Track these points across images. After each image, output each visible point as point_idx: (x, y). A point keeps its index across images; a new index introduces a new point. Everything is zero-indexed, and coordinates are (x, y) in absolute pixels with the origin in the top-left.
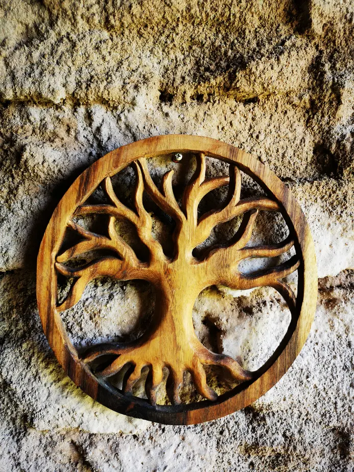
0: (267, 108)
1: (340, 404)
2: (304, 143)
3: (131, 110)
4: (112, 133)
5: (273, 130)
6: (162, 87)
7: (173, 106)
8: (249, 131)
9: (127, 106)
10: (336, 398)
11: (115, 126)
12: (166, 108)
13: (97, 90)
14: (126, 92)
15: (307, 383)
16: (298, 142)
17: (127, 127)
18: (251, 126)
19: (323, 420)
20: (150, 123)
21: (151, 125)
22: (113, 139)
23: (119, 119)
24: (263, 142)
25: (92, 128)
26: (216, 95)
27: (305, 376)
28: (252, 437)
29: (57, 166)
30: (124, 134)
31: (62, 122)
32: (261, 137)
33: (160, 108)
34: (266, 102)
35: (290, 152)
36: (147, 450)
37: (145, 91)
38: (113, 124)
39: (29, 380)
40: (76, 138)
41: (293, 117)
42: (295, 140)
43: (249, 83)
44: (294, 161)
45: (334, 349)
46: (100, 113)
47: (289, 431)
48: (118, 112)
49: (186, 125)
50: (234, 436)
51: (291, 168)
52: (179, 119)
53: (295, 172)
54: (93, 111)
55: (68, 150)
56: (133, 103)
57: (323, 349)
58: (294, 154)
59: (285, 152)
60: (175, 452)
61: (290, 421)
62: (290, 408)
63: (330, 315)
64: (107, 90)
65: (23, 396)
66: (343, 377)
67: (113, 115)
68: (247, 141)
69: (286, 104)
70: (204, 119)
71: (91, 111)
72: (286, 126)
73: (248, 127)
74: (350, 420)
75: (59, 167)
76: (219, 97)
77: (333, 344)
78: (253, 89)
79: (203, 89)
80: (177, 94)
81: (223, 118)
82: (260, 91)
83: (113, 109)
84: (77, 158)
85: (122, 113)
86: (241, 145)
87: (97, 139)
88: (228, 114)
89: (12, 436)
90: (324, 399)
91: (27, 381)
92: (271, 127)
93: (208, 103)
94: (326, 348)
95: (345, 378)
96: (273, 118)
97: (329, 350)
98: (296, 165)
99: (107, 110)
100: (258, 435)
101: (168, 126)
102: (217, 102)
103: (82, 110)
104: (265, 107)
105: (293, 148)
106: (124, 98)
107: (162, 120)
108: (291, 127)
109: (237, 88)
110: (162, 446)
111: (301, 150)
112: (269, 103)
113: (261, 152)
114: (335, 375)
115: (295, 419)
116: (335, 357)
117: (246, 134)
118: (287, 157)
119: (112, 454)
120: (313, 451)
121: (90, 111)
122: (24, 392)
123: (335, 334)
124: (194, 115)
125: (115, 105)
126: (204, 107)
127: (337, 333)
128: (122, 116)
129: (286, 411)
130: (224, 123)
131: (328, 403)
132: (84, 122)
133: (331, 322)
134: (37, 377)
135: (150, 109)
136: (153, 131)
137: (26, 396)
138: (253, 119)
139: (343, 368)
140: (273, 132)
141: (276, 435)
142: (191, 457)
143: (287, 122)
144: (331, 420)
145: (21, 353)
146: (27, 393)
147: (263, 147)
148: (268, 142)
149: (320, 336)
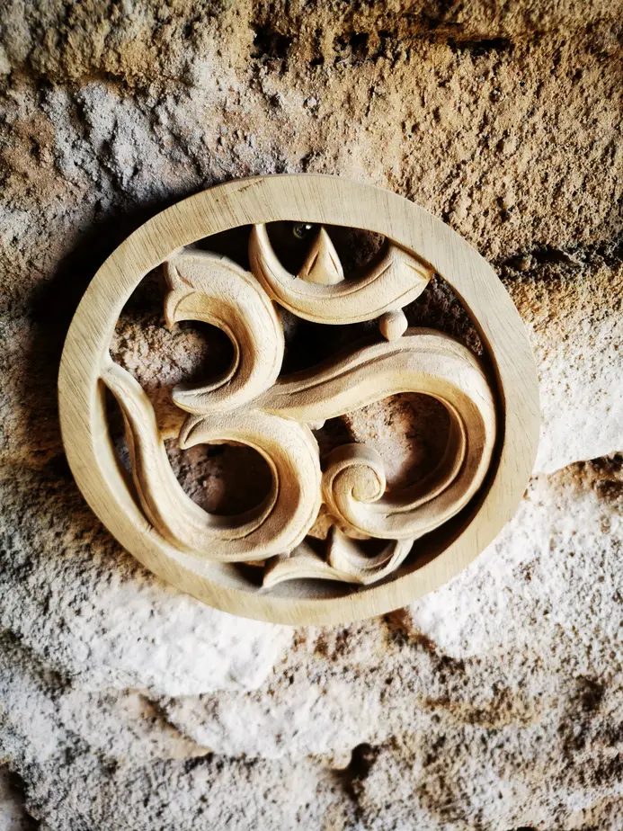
0: (532, 66)
1: (596, 647)
2: (612, 156)
3: (183, 97)
4: (142, 157)
5: (540, 126)
6: (258, 15)
7: (290, 75)
8: (481, 131)
9: (171, 85)
10: (591, 639)
11: (146, 138)
12: (271, 84)
13: (88, 51)
14: (165, 50)
15: (544, 620)
16: (597, 154)
17: (178, 139)
18: (485, 118)
19: (563, 667)
20: (232, 129)
21: (236, 133)
22: (145, 174)
23: (155, 121)
24: (512, 160)
25: (91, 144)
26: (400, 35)
27: (542, 612)
28: (440, 689)
29: (23, 252)
30: (171, 158)
31: (17, 133)
32: (509, 147)
33: (255, 83)
34: (532, 49)
35: (576, 180)
36: (265, 708)
37: (212, 42)
38: (142, 133)
39: (52, 630)
40: (58, 170)
41: (595, 87)
42: (591, 149)
43: (489, 12)
44: (582, 204)
45: (602, 565)
46: (105, 106)
47: (503, 683)
48: (151, 102)
49: (324, 128)
50: (409, 687)
51: (572, 221)
52: (304, 111)
53: (579, 231)
54: (88, 101)
55: (44, 204)
56: (186, 80)
57: (582, 563)
58: (584, 185)
59: (562, 180)
60: (311, 710)
61: (505, 670)
62: (509, 653)
63: (605, 509)
64: (115, 51)
65: (47, 654)
66: (610, 611)
67: (139, 108)
68: (473, 157)
69: (582, 52)
70: (368, 109)
71: (83, 102)
72: (572, 113)
73: (476, 121)
74: (609, 669)
75: (27, 254)
76: (409, 42)
77: (603, 555)
78: (500, 26)
79: (367, 21)
80: (298, 36)
81: (418, 99)
82: (518, 31)
83: (137, 93)
84: (67, 224)
85: (159, 103)
86: (459, 167)
87: (108, 171)
88: (429, 88)
89: (42, 692)
90: (571, 640)
91: (49, 633)
92: (537, 118)
93: (381, 59)
94: (588, 561)
95: (614, 613)
96: (543, 94)
97: (592, 566)
98: (584, 214)
99: (123, 97)
100: (450, 687)
101: (277, 133)
102: (404, 55)
103: (59, 97)
104: (528, 65)
105: (583, 169)
106: (161, 65)
107: (263, 119)
108: (587, 114)
109: (458, 25)
110: (290, 704)
111: (602, 176)
112: (539, 51)
113: (504, 185)
114: (596, 609)
115: (516, 666)
116: (601, 579)
117: (471, 138)
118: (567, 196)
119: (209, 714)
120: (539, 707)
121: (79, 100)
122: (46, 649)
123: (609, 538)
124: (343, 98)
125: (141, 85)
126: (369, 73)
127: (613, 538)
128: (161, 111)
129: (502, 657)
130: (420, 113)
131: (577, 645)
132: (71, 128)
133: (605, 520)
134: (65, 627)
135: (231, 90)
136: (240, 147)
137: (51, 654)
138: (493, 98)
139: (613, 598)
140: (540, 132)
141: (481, 689)
142: (338, 717)
143: (578, 102)
144: (577, 667)
145: (28, 591)
146: (51, 650)
147: (511, 171)
148: (525, 160)
149: (580, 542)
